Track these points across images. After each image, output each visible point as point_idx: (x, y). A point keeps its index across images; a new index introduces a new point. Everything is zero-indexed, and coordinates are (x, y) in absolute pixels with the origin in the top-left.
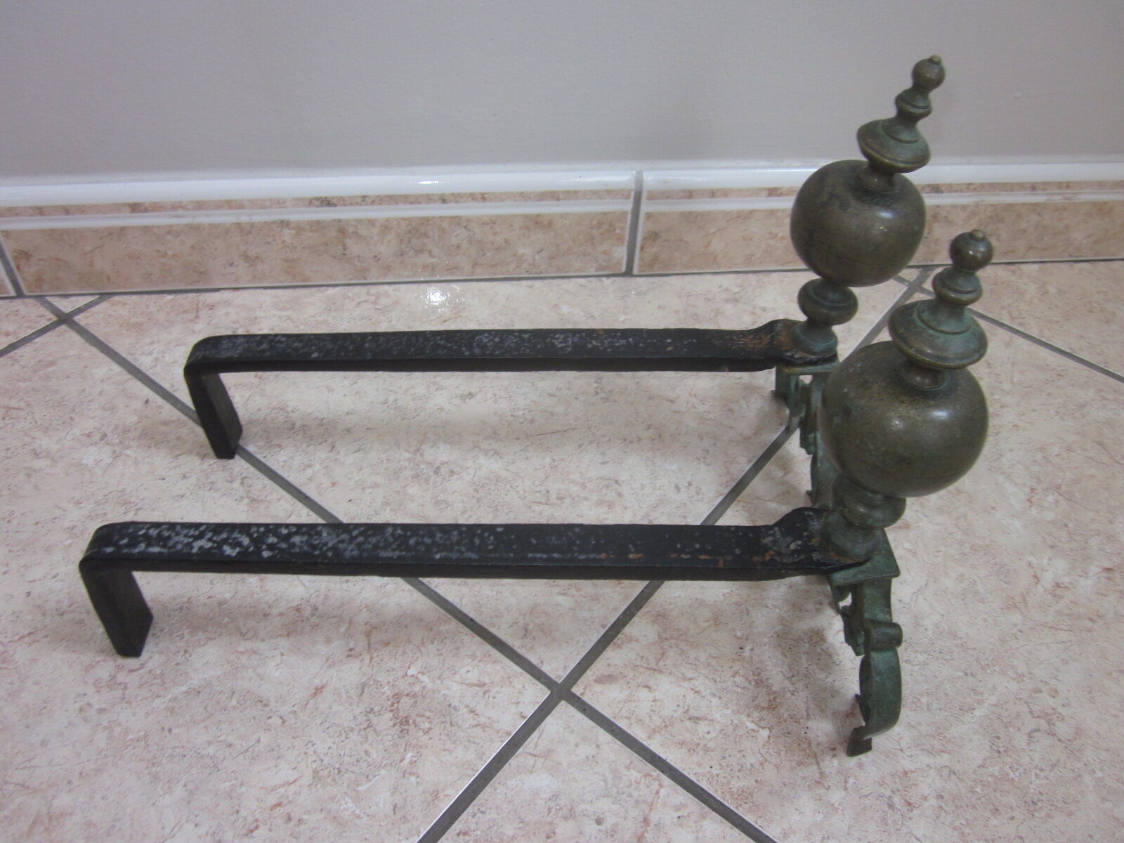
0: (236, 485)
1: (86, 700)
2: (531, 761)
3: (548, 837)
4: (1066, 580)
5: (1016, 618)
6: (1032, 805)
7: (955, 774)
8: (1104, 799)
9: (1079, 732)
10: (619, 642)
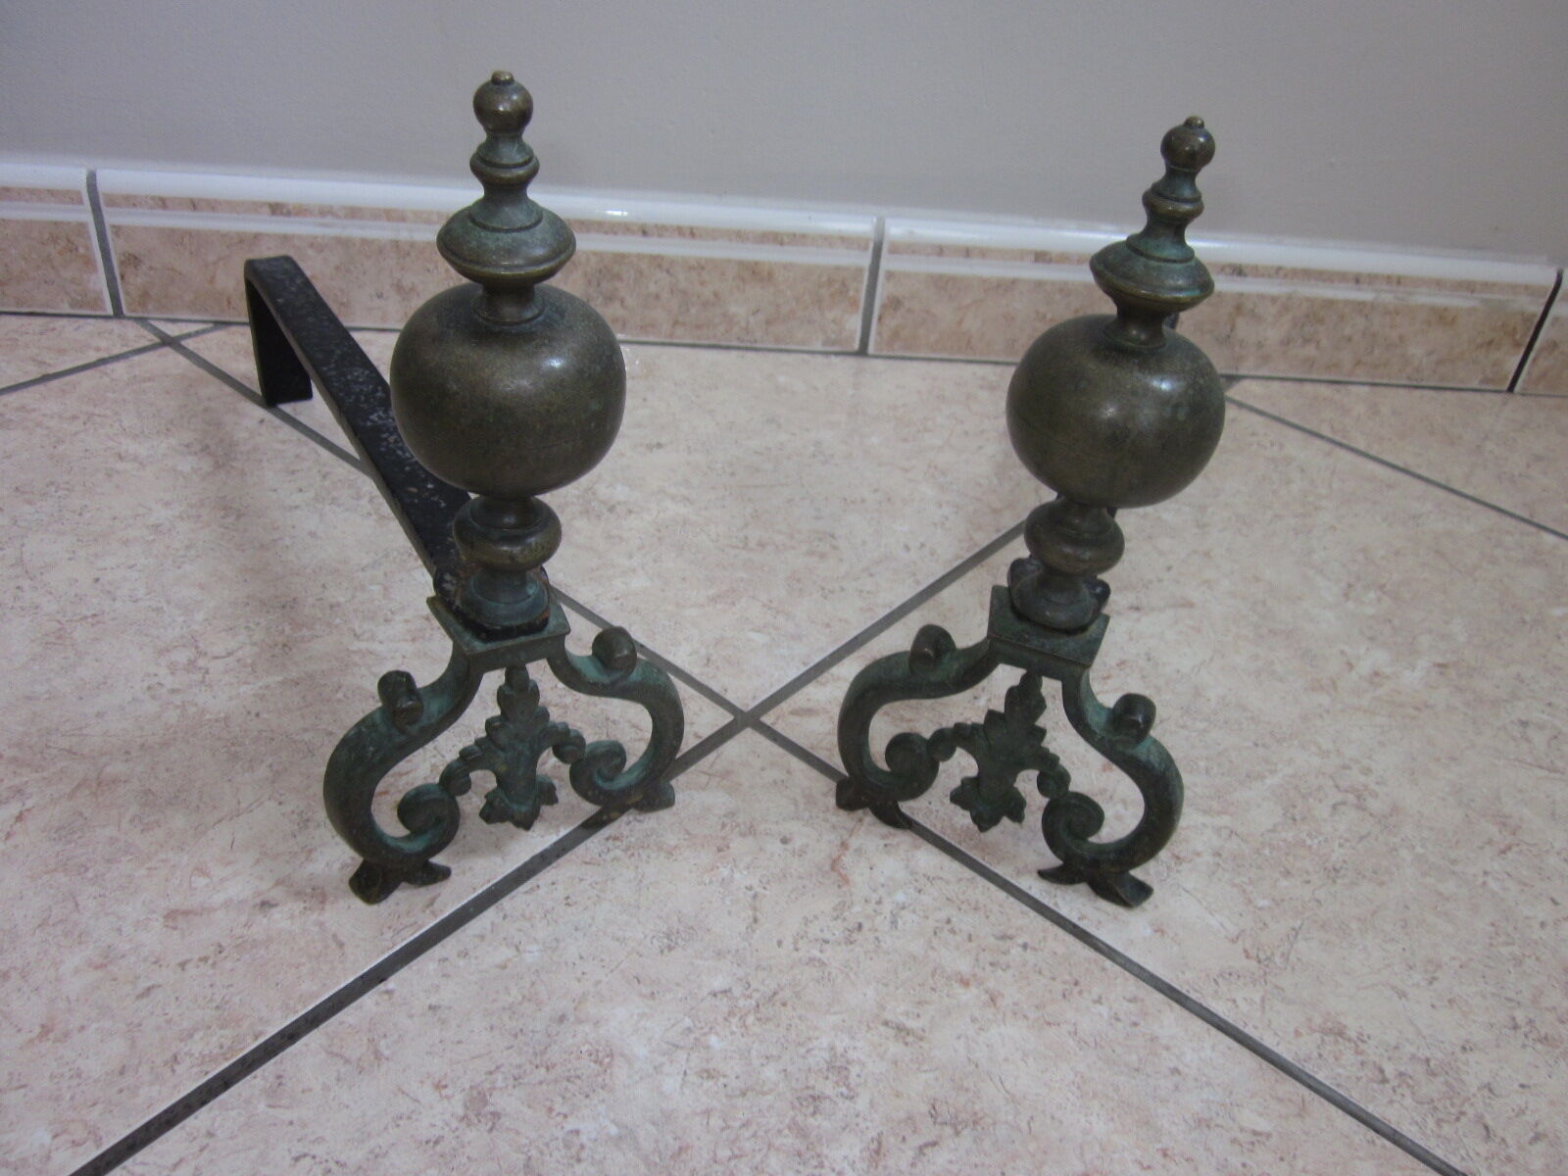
0: (364, 502)
1: (156, 680)
2: (704, 779)
3: (720, 850)
4: (1388, 671)
5: (1324, 699)
6: (1333, 873)
7: (1236, 834)
8: (1424, 874)
9: (1395, 809)
10: (824, 680)
